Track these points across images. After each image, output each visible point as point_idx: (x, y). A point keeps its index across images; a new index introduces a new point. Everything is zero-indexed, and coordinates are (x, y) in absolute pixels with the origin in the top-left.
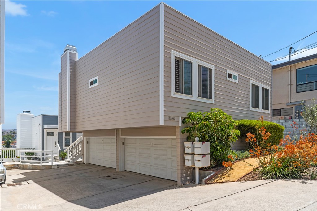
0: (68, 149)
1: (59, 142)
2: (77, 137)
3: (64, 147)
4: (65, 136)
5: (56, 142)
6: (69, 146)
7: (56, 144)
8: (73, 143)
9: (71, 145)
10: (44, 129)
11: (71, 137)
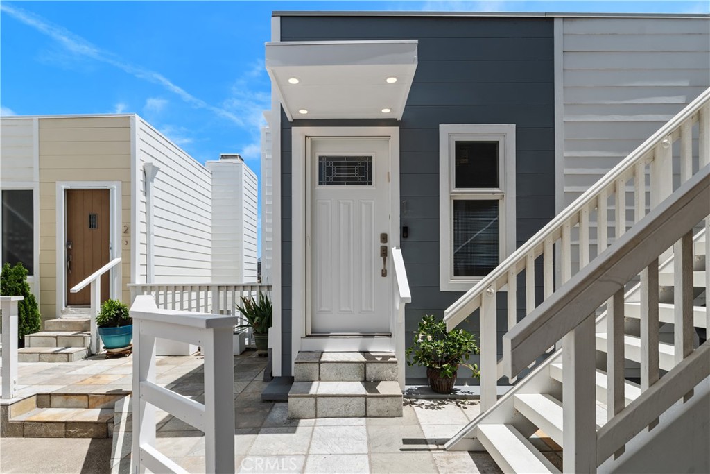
0: (480, 296)
1: (405, 232)
2: (561, 188)
3: (448, 281)
4: (460, 183)
5: (384, 238)
6: (486, 275)
7: (385, 252)
8: (519, 243)
9: (511, 258)
10: (295, 130)
11: (506, 193)
